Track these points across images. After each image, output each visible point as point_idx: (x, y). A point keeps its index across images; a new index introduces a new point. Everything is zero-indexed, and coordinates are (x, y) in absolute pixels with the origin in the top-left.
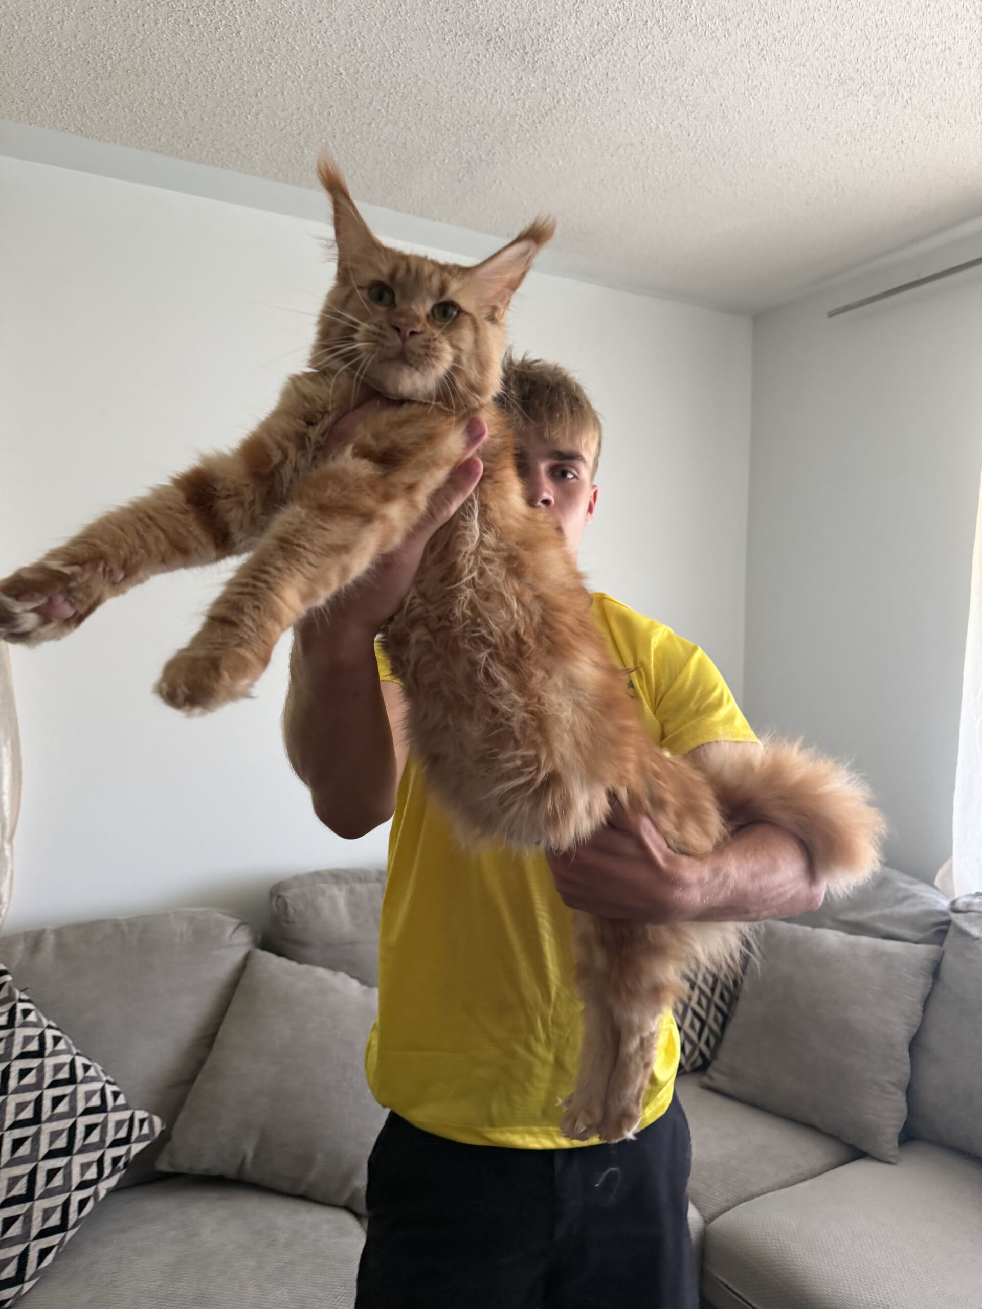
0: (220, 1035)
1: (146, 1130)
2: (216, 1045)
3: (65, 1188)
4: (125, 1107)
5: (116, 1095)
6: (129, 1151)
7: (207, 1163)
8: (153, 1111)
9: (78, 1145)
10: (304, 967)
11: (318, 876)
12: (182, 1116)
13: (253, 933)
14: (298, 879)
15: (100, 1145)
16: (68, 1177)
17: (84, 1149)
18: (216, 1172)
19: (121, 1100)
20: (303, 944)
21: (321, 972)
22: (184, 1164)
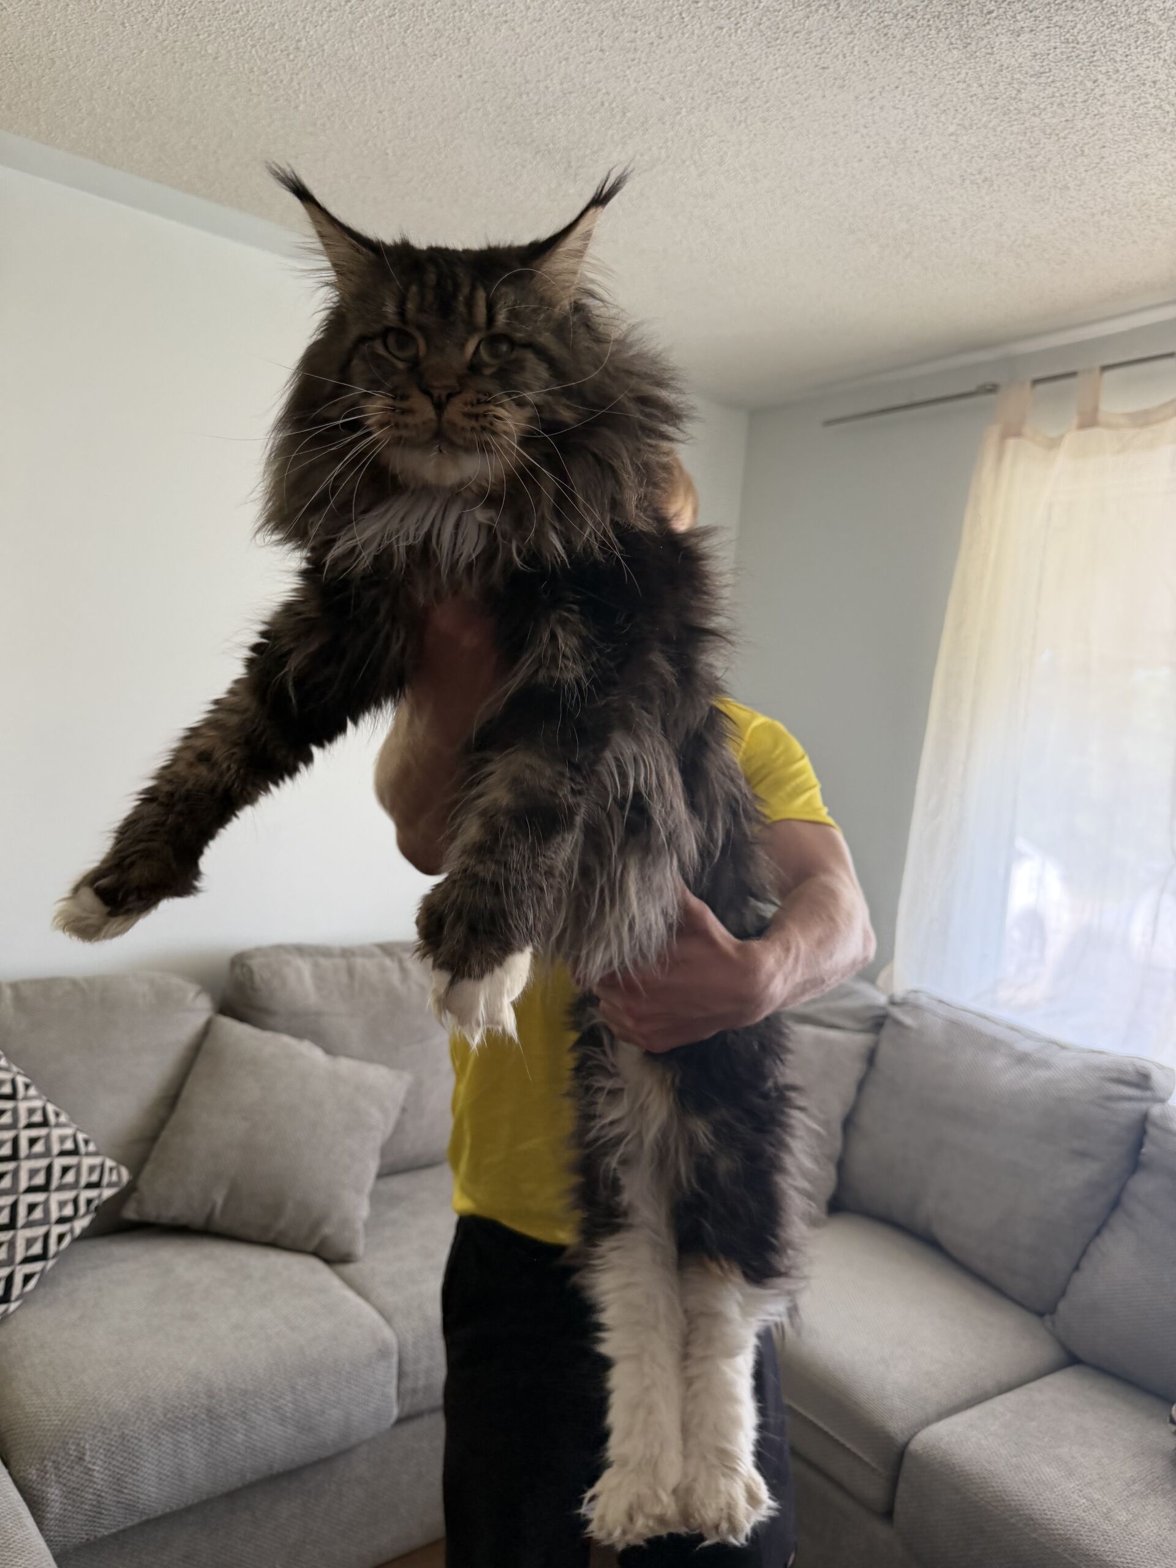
0: (185, 1094)
1: (114, 1178)
2: (180, 1105)
3: (45, 1221)
4: (96, 1154)
5: (86, 1142)
6: (100, 1196)
7: (175, 1211)
8: (120, 1161)
9: (55, 1183)
10: (267, 1035)
11: (280, 948)
12: (148, 1169)
13: (213, 999)
14: (260, 951)
15: (75, 1185)
16: (47, 1211)
17: (61, 1188)
18: (183, 1221)
19: (92, 1147)
20: (266, 1011)
21: (286, 1039)
22: (151, 1212)
